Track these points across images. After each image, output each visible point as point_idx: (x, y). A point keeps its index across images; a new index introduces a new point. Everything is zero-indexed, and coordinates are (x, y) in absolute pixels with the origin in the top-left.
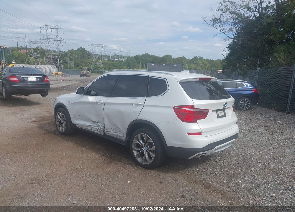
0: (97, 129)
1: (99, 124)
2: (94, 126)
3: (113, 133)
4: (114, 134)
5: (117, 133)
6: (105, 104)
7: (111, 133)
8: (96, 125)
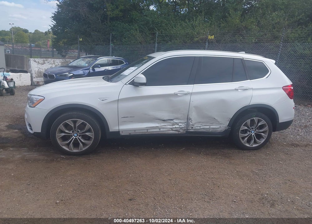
0: (171, 128)
1: (175, 121)
2: (165, 126)
3: (201, 127)
4: (204, 128)
5: (208, 125)
6: (191, 94)
7: (199, 128)
8: (169, 124)
